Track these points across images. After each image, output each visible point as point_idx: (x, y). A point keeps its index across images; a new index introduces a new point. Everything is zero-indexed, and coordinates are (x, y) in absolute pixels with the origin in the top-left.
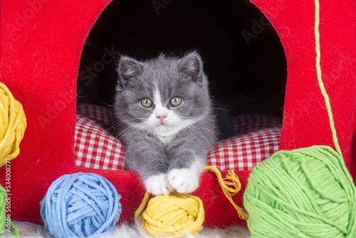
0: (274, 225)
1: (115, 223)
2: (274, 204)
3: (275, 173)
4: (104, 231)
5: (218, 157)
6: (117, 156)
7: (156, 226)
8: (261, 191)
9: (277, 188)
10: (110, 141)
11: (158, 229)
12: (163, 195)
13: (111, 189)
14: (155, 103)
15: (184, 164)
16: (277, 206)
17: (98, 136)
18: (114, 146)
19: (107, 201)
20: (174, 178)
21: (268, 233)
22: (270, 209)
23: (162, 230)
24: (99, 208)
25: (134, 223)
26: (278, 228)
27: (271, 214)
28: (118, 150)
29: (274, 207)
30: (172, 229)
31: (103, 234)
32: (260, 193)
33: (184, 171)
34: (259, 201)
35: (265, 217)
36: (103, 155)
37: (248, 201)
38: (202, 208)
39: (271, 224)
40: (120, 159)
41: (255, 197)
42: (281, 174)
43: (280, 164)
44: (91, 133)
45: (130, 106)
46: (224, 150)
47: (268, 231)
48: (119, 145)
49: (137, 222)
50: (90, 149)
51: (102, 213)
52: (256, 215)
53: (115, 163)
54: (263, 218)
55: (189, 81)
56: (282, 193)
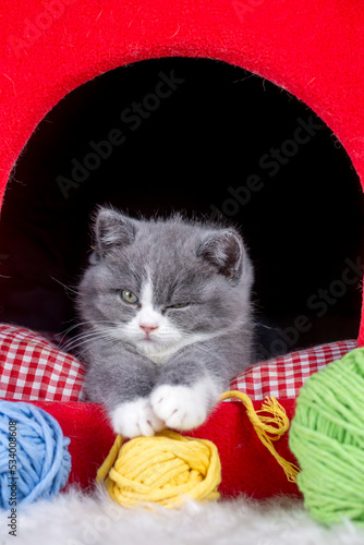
0: (342, 474)
1: (58, 487)
2: (343, 436)
3: (344, 382)
4: (35, 500)
5: (249, 380)
6: (70, 381)
7: (133, 491)
8: (318, 415)
9: (347, 407)
10: (59, 358)
11: (135, 496)
12: (141, 436)
13: (51, 427)
14: (143, 301)
15: (182, 379)
16: (348, 438)
17: (39, 350)
18: (67, 366)
19: (42, 446)
20: (161, 400)
21: (333, 490)
22: (335, 444)
23: (143, 497)
24: (28, 457)
25: (93, 488)
26: (349, 478)
27: (336, 454)
28: (73, 373)
29: (343, 442)
30: (159, 494)
31: (35, 504)
32: (317, 419)
33: (180, 390)
34: (316, 434)
35: (326, 461)
36: (45, 380)
37: (297, 436)
38: (216, 458)
39: (337, 472)
40: (76, 387)
41: (308, 426)
42: (354, 382)
43: (352, 366)
44: (26, 344)
45: (101, 297)
46: (262, 370)
47: (331, 486)
48: (75, 364)
49: (99, 487)
50: (24, 370)
51: (32, 466)
52: (311, 459)
53: (67, 392)
54: (324, 464)
55: (212, 272)
56: (356, 415)
